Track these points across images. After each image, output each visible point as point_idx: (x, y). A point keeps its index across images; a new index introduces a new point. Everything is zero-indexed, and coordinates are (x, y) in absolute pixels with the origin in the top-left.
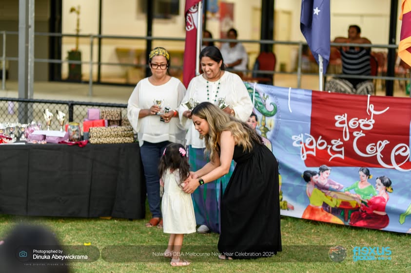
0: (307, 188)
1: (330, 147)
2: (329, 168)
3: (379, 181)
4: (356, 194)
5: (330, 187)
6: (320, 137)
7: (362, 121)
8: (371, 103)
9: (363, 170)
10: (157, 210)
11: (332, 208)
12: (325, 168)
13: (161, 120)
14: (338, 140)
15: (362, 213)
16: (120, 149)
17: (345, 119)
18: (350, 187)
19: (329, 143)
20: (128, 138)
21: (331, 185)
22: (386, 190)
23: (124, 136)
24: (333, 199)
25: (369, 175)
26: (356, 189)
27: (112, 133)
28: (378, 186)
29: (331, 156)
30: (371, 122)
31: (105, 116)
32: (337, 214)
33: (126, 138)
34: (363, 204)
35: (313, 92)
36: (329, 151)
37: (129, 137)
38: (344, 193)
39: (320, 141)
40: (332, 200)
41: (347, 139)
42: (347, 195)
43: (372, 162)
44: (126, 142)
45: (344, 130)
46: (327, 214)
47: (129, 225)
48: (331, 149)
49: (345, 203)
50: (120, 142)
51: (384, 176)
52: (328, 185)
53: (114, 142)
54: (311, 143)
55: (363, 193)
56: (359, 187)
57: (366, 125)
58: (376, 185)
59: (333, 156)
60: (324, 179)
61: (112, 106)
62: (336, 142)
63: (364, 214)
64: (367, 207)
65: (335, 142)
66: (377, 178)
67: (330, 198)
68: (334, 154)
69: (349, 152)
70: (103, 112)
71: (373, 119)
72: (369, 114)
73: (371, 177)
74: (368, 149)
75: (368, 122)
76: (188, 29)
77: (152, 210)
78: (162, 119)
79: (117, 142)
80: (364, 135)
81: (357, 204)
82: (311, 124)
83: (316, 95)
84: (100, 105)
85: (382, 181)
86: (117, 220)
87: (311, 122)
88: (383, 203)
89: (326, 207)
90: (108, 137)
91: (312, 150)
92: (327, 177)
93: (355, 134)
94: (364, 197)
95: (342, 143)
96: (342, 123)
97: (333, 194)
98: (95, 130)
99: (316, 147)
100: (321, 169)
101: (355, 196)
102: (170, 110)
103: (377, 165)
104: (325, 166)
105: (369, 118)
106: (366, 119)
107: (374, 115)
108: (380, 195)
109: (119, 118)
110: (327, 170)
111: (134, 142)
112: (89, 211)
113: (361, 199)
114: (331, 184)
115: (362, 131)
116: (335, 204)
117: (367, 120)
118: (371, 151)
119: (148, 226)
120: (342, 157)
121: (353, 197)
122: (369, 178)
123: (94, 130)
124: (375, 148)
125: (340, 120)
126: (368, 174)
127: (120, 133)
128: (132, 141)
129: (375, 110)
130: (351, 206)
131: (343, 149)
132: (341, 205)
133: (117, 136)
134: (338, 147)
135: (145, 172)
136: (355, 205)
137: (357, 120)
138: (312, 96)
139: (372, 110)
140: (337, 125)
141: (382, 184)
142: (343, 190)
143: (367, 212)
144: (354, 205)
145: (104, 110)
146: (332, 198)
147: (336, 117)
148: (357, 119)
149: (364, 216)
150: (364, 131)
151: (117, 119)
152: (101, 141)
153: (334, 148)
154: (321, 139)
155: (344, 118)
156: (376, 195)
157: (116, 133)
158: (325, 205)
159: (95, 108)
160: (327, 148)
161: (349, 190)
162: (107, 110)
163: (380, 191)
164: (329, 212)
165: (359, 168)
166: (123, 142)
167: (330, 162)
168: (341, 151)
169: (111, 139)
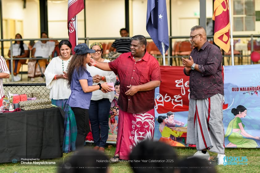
0: (160, 127)
1: (173, 99)
2: (173, 113)
6: (167, 94)
11: (177, 138)
12: (171, 113)
14: (178, 95)
17: (182, 82)
23: (46, 104)
29: (174, 106)
32: (180, 141)
36: (172, 102)
37: (48, 104)
38: (185, 128)
39: (166, 97)
40: (176, 133)
41: (184, 94)
44: (47, 107)
45: (182, 89)
46: (173, 142)
48: (174, 101)
49: (185, 134)
50: (44, 108)
54: (160, 99)
59: (176, 106)
60: (171, 120)
62: (177, 97)
68: (176, 105)
69: (186, 102)
76: (71, 31)
79: (42, 108)
82: (160, 87)
89: (173, 137)
90: (35, 105)
91: (162, 103)
93: (189, 91)
95: (181, 97)
96: (179, 85)
99: (164, 100)
100: (168, 114)
104: (171, 112)
110: (172, 114)
116: (179, 135)
120: (182, 105)
125: (179, 83)
131: (182, 100)
133: (41, 104)
134: (178, 100)
140: (177, 86)
142: (184, 126)
147: (176, 81)
152: (31, 108)
153: (176, 100)
155: (181, 81)
158: (172, 136)
160: (171, 101)
164: (175, 140)
167: (173, 109)
168: (181, 102)
169: (37, 107)
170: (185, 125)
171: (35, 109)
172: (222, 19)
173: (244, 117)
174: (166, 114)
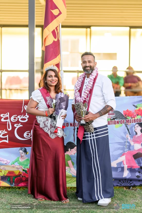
7: (20, 117)
9: (22, 149)
14: (3, 130)
15: (22, 178)
25: (26, 153)
30: (26, 117)
32: (5, 180)
40: (1, 171)
41: (10, 129)
45: (8, 124)
49: (11, 173)
55: (24, 165)
56: (20, 161)
57: (22, 119)
63: (24, 178)
64: (26, 173)
65: (2, 132)
68: (1, 141)
71: (27, 115)
73: (28, 154)
74: (25, 134)
75: (23, 117)
80: (22, 126)
81: (20, 172)
93: (15, 125)
94: (25, 167)
95: (6, 132)
96: (6, 119)
105: (25, 115)
106: (23, 115)
113: (23, 168)
114: (1, 161)
115: (20, 123)
116: (4, 174)
118: (27, 136)
120: (7, 141)
122: (26, 154)
124: (30, 134)
125: (5, 117)
126: (25, 151)
130: (15, 174)
131: (7, 136)
134: (4, 135)
136: (18, 173)
137: (17, 117)
140: (3, 120)
143: (26, 177)
144: (17, 173)
147: (2, 115)
148: (16, 115)
149: (24, 179)
150: (22, 123)
153: (1, 136)
155: (7, 115)
161: (14, 163)
165: (20, 148)
168: (7, 138)
170: (10, 163)
172: (52, 49)
173: (73, 154)
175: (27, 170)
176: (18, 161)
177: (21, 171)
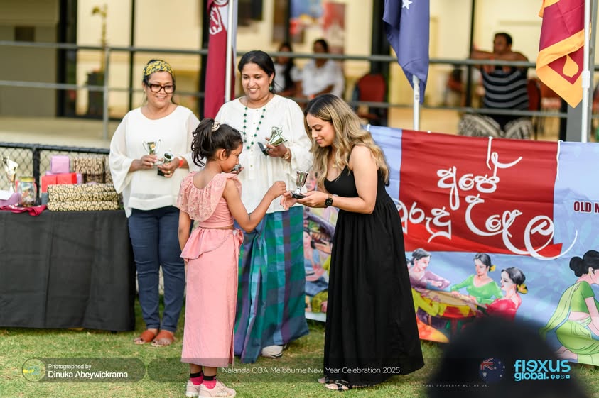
1: (429, 219)
2: (428, 253)
3: (505, 275)
4: (469, 296)
5: (428, 284)
6: (415, 204)
7: (480, 179)
8: (493, 149)
9: (480, 256)
10: (153, 317)
11: (432, 317)
12: (421, 253)
13: (159, 174)
14: (442, 208)
16: (95, 219)
17: (453, 175)
18: (459, 284)
19: (428, 214)
20: (108, 203)
21: (429, 281)
22: (517, 289)
23: (103, 200)
24: (433, 303)
25: (490, 266)
26: (470, 287)
27: (84, 195)
28: (505, 284)
29: (431, 235)
30: (493, 180)
31: (79, 167)
32: (440, 326)
33: (106, 202)
34: (479, 311)
35: (404, 131)
36: (427, 226)
37: (111, 200)
38: (449, 294)
39: (413, 211)
40: (431, 305)
41: (456, 208)
42: (455, 297)
43: (495, 244)
44: (105, 208)
45: (451, 194)
46: (424, 327)
47: (108, 340)
48: (431, 223)
49: (452, 310)
50: (96, 208)
51: (513, 268)
52: (425, 281)
53: (86, 208)
55: (480, 295)
56: (474, 284)
57: (485, 186)
58: (501, 281)
59: (435, 235)
60: (420, 270)
61: (89, 152)
65: (438, 212)
66: (503, 271)
67: (430, 301)
68: (435, 232)
69: (460, 228)
70: (75, 162)
71: (497, 175)
72: (490, 168)
73: (493, 269)
74: (489, 223)
75: (488, 181)
77: (145, 316)
78: (161, 173)
79: (91, 208)
80: (482, 201)
81: (470, 311)
82: (401, 184)
83: (408, 136)
84: (69, 150)
85: (510, 275)
86: (90, 333)
87: (401, 179)
88: (512, 310)
89: (423, 315)
90: (77, 200)
92: (425, 268)
93: (468, 199)
94: (481, 300)
95: (447, 214)
96: (449, 181)
97: (433, 294)
98: (57, 189)
99: (408, 219)
100: (415, 255)
101: (467, 298)
102: (172, 158)
103: (504, 250)
104: (422, 249)
105: (490, 175)
106: (486, 176)
107: (498, 168)
108: (507, 298)
109: (100, 172)
110: (425, 256)
111: (119, 208)
112: (45, 319)
113: (477, 303)
114: (429, 279)
115: (479, 195)
116: (437, 311)
117: (488, 178)
118: (495, 227)
119: (137, 343)
120: (448, 235)
121: (463, 300)
122: (490, 270)
123: (55, 189)
124: (499, 222)
125: (446, 177)
126: (488, 263)
127: (96, 194)
128: (116, 207)
129: (499, 161)
130: (461, 315)
131: (449, 223)
132: (445, 313)
133: (92, 198)
134: (443, 220)
135: (135, 257)
136: (468, 313)
137: (472, 178)
138: (403, 139)
139: (495, 161)
140: (441, 184)
141: (510, 281)
142: (448, 289)
144: (466, 313)
145: (76, 159)
146: (432, 301)
147: (440, 173)
148: (472, 175)
150: (483, 196)
151: (97, 172)
152: (66, 207)
153: (436, 222)
154: (416, 207)
155: (452, 173)
156: (501, 297)
157: (89, 194)
158: (421, 312)
159: (62, 155)
160: (425, 221)
161: (457, 289)
162: (81, 158)
163: (506, 292)
164: (428, 324)
165: (475, 254)
166: (101, 209)
167: (429, 244)
168: (447, 226)
169: (81, 204)
170: (449, 287)
171: (73, 208)
172: (559, 16)
174: (411, 253)
175: (486, 308)
176: (470, 285)
177: (475, 308)
